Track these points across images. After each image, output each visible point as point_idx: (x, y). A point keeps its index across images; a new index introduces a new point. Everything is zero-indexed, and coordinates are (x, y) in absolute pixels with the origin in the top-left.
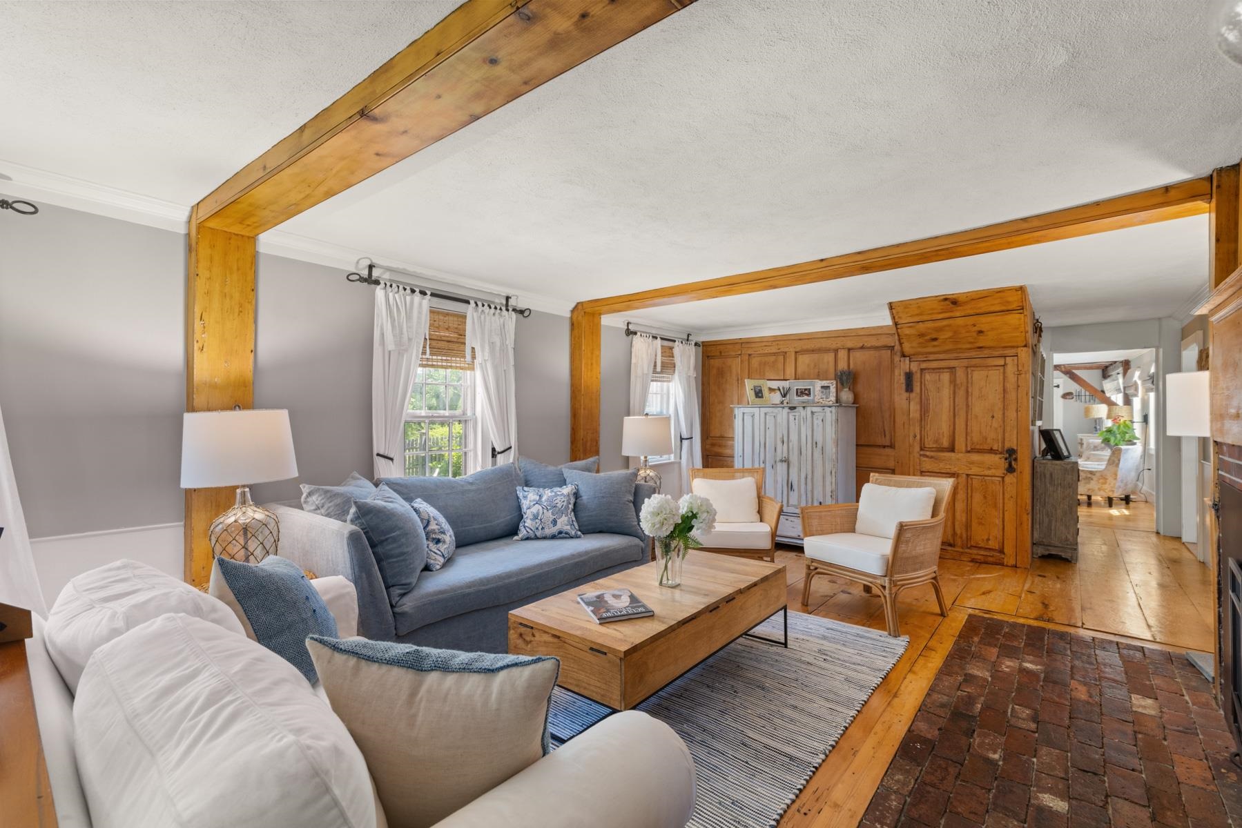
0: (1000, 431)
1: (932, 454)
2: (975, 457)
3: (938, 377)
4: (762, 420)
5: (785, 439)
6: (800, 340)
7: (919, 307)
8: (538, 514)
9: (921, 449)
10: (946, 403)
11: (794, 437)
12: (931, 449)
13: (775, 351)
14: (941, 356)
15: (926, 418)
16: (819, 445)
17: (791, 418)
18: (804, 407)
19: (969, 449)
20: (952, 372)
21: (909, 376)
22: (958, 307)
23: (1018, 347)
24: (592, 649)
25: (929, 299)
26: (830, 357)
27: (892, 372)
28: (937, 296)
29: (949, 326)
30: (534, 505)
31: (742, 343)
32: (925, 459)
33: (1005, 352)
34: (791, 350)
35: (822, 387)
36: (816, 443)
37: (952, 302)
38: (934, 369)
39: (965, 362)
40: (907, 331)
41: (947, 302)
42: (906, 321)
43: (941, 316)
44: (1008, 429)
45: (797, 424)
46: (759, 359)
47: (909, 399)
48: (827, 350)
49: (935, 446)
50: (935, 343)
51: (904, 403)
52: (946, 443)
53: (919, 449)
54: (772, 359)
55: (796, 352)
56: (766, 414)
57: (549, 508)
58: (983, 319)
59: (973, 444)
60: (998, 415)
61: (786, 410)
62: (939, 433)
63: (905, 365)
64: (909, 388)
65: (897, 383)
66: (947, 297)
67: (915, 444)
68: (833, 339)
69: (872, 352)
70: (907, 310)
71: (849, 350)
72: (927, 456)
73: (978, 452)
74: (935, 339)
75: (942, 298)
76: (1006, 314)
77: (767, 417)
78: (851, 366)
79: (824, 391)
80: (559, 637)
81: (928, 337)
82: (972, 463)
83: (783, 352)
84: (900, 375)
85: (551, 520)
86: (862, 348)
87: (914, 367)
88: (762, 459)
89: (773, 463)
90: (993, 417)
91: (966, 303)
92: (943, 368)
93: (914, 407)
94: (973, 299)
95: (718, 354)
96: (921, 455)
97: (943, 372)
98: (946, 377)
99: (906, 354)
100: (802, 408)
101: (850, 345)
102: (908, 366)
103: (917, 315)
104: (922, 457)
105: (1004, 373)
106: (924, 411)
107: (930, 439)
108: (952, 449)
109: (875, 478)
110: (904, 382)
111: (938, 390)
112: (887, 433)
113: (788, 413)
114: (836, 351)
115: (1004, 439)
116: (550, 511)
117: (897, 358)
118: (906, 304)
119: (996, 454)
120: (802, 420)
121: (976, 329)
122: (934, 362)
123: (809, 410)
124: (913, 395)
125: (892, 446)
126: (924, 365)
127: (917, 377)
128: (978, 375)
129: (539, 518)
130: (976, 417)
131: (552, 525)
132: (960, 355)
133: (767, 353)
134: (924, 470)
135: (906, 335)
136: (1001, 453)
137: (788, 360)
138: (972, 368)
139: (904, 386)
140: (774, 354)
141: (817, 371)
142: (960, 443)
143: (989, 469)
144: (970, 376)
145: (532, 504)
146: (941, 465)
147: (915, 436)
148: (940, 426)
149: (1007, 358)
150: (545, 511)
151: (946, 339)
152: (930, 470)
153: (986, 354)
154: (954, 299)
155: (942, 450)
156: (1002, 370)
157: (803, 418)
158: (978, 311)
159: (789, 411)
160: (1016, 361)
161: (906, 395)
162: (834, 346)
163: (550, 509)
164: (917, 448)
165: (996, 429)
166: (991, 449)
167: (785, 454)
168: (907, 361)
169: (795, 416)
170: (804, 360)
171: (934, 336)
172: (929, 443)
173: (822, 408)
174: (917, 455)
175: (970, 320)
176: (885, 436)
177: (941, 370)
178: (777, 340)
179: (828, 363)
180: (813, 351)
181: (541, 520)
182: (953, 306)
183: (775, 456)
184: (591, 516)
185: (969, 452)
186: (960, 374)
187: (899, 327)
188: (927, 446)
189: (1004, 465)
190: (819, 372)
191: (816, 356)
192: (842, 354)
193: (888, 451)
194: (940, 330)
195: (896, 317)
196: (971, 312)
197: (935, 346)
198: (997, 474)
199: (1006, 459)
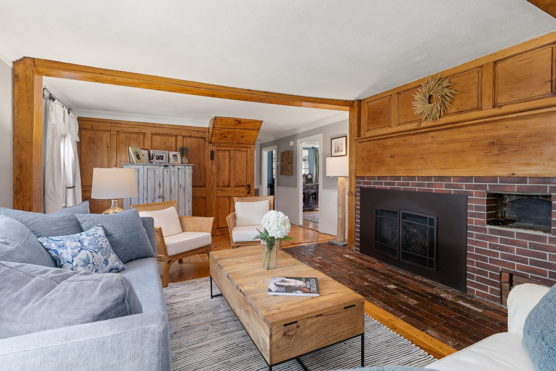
0: (245, 177)
1: (221, 188)
2: (237, 189)
3: (224, 154)
4: (145, 174)
5: (161, 184)
6: (155, 127)
7: (226, 121)
8: (88, 258)
9: (217, 187)
10: (227, 166)
11: (167, 183)
12: (221, 187)
13: (137, 131)
14: (225, 145)
15: (219, 172)
16: (183, 187)
17: (165, 171)
18: (173, 166)
19: (235, 186)
20: (229, 152)
21: (212, 153)
22: (241, 124)
23: (251, 144)
24: (345, 308)
25: (231, 119)
26: (173, 139)
27: (205, 150)
28: (234, 118)
29: (233, 132)
30: (80, 251)
31: (111, 123)
32: (219, 191)
33: (247, 146)
34: (148, 132)
35: (173, 155)
36: (181, 186)
37: (239, 121)
38: (222, 150)
39: (234, 149)
40: (217, 132)
41: (237, 122)
42: (218, 127)
43: (232, 127)
44: (248, 177)
45: (169, 176)
46: (125, 135)
47: (212, 163)
48: (171, 135)
49: (222, 185)
50: (225, 139)
51: (210, 165)
52: (227, 183)
53: (216, 186)
54: (135, 136)
55: (152, 134)
56: (148, 169)
57: (96, 250)
58: (246, 131)
59: (236, 183)
60: (245, 171)
61: (162, 167)
62: (224, 179)
63: (211, 147)
64: (212, 158)
65: (207, 155)
66: (238, 119)
67: (215, 184)
68: (175, 129)
69: (195, 139)
70: (221, 122)
71: (184, 136)
72: (220, 190)
73: (238, 187)
74: (226, 137)
75: (236, 119)
76: (253, 131)
77: (149, 171)
78: (184, 145)
79: (174, 157)
80: (321, 315)
81: (223, 136)
82: (236, 191)
83: (143, 133)
84: (208, 152)
85: (103, 260)
86: (190, 136)
87: (214, 149)
88: (145, 196)
89: (153, 199)
90: (243, 172)
91: (243, 123)
92: (226, 150)
93: (214, 167)
94: (246, 122)
95: (91, 128)
96: (217, 189)
97: (226, 152)
98: (227, 154)
99: (212, 142)
100: (172, 166)
101: (184, 134)
102: (212, 148)
103: (224, 125)
104: (217, 190)
105: (247, 154)
106: (219, 169)
107: (220, 182)
108: (229, 186)
109: (236, 199)
110: (210, 155)
111: (224, 160)
112: (202, 180)
113: (163, 169)
114: (176, 136)
115: (247, 181)
116: (100, 253)
117: (207, 144)
118: (221, 119)
119: (244, 187)
120: (172, 172)
121: (242, 135)
122: (223, 147)
123: (176, 167)
124: (214, 162)
125: (204, 186)
126: (218, 148)
127: (215, 154)
128: (238, 154)
129: (91, 262)
130: (238, 172)
131: (105, 265)
132: (232, 145)
133: (131, 132)
134: (218, 196)
135: (216, 133)
136: (245, 187)
137: (146, 138)
138: (237, 151)
139: (210, 157)
140: (137, 133)
141: (165, 146)
142: (232, 184)
143: (242, 193)
144: (235, 154)
145: (76, 251)
146: (225, 193)
147: (214, 181)
148: (225, 176)
149: (248, 148)
150: (94, 254)
151: (230, 137)
152: (221, 196)
153: (241, 146)
154: (240, 121)
155: (225, 186)
156: (246, 153)
157: (173, 172)
158: (245, 128)
159: (164, 168)
160: (251, 150)
161: (210, 161)
162: (175, 134)
163: (98, 251)
164: (215, 186)
165: (244, 177)
166: (243, 185)
167: (161, 193)
168: (212, 146)
169: (168, 170)
170: (157, 138)
171: (226, 136)
172: (220, 184)
173: (184, 167)
174: (215, 190)
175: (241, 131)
176: (201, 181)
177: (225, 151)
178: (139, 124)
179: (172, 142)
180: (163, 134)
181: (93, 263)
182: (238, 124)
183: (155, 195)
184: (126, 249)
185: (235, 187)
186: (232, 152)
187: (214, 129)
188: (219, 185)
189: (246, 191)
190: (166, 147)
191: (164, 138)
192: (180, 138)
193: (203, 188)
194: (229, 133)
195: (215, 124)
196: (243, 127)
197: (224, 140)
198: (244, 195)
199: (247, 189)
